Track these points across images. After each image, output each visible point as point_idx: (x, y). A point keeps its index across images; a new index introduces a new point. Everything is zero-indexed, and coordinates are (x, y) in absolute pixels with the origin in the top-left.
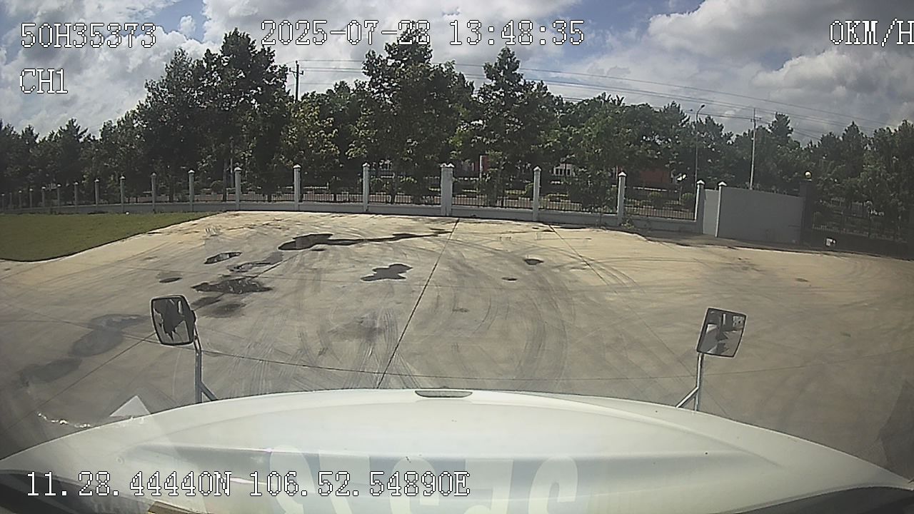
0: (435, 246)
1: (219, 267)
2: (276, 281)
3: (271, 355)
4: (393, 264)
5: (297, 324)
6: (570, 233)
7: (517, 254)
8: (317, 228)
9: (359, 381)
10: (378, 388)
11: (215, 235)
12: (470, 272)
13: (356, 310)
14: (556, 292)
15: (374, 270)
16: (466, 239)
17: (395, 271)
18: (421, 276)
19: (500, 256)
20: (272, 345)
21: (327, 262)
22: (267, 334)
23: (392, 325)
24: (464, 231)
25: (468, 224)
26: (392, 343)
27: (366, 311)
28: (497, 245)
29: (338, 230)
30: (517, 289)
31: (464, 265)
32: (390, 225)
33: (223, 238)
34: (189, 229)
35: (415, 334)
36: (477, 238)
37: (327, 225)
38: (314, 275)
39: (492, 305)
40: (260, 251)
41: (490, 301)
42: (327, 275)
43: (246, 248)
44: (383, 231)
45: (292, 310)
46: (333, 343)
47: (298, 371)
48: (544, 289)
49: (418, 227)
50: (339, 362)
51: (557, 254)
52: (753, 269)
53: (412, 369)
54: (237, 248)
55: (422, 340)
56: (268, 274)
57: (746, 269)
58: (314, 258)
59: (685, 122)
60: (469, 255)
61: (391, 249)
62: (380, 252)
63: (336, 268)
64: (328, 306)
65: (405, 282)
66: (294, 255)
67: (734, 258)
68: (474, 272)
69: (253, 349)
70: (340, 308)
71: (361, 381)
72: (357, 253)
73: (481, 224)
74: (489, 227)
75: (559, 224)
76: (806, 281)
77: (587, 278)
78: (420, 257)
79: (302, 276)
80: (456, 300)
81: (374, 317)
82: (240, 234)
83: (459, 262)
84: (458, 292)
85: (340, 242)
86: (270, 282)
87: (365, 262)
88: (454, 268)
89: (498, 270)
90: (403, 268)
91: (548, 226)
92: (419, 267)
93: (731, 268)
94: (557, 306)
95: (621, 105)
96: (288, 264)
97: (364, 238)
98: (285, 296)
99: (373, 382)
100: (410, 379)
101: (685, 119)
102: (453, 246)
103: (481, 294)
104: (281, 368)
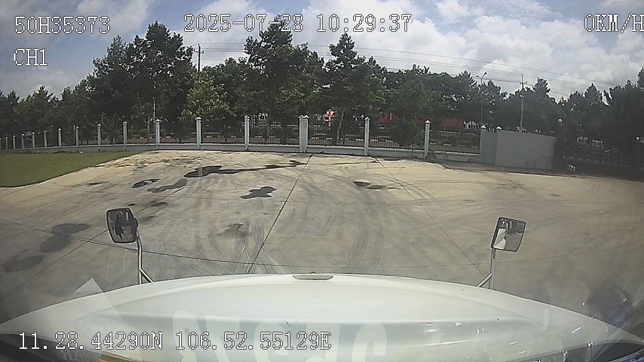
0: (293, 174)
1: (142, 190)
2: (182, 199)
3: (175, 251)
4: (263, 186)
5: (194, 229)
6: (391, 164)
7: (352, 179)
8: (212, 162)
9: (234, 270)
10: (248, 274)
11: (141, 167)
12: (318, 192)
13: (235, 219)
14: (377, 205)
15: (250, 191)
16: (316, 168)
17: (265, 192)
18: (283, 195)
19: (340, 180)
20: (176, 245)
21: (217, 185)
22: (173, 237)
23: (260, 229)
24: (315, 163)
25: (319, 158)
26: (260, 243)
27: (243, 220)
28: (338, 173)
29: (226, 163)
30: (350, 204)
31: (313, 187)
32: (263, 159)
33: (146, 169)
34: (122, 163)
35: (276, 236)
36: (323, 168)
37: (219, 159)
38: (208, 194)
39: (332, 215)
40: (171, 178)
41: (331, 212)
42: (217, 195)
43: (162, 176)
44: (258, 163)
45: (191, 220)
46: (218, 243)
47: (193, 262)
48: (369, 203)
49: (282, 160)
50: (221, 256)
51: (380, 179)
52: (521, 188)
53: (273, 261)
54: (155, 176)
55: (280, 240)
56: (175, 195)
57: (515, 187)
58: (209, 183)
59: (474, 85)
60: (318, 180)
61: (263, 176)
62: (255, 178)
63: (223, 190)
64: (216, 217)
65: (270, 199)
66: (195, 180)
67: (507, 180)
68: (321, 191)
69: (162, 247)
70: (224, 218)
71: (236, 270)
72: (239, 179)
73: (328, 158)
74: (333, 160)
75: (382, 157)
76: (559, 196)
77: (401, 195)
78: (283, 181)
79: (199, 196)
80: (306, 212)
81: (248, 224)
82: (158, 167)
83: (310, 185)
84: (309, 206)
85: (228, 171)
86: (177, 200)
87: (245, 185)
88: (307, 189)
89: (337, 190)
90: (271, 189)
91: (375, 159)
92: (282, 189)
93: (504, 187)
94: (378, 215)
95: (428, 73)
96: (190, 187)
97: (244, 168)
98: (187, 209)
99: (245, 270)
100: (271, 268)
101: (474, 83)
102: (306, 173)
103: (323, 207)
104: (182, 260)
